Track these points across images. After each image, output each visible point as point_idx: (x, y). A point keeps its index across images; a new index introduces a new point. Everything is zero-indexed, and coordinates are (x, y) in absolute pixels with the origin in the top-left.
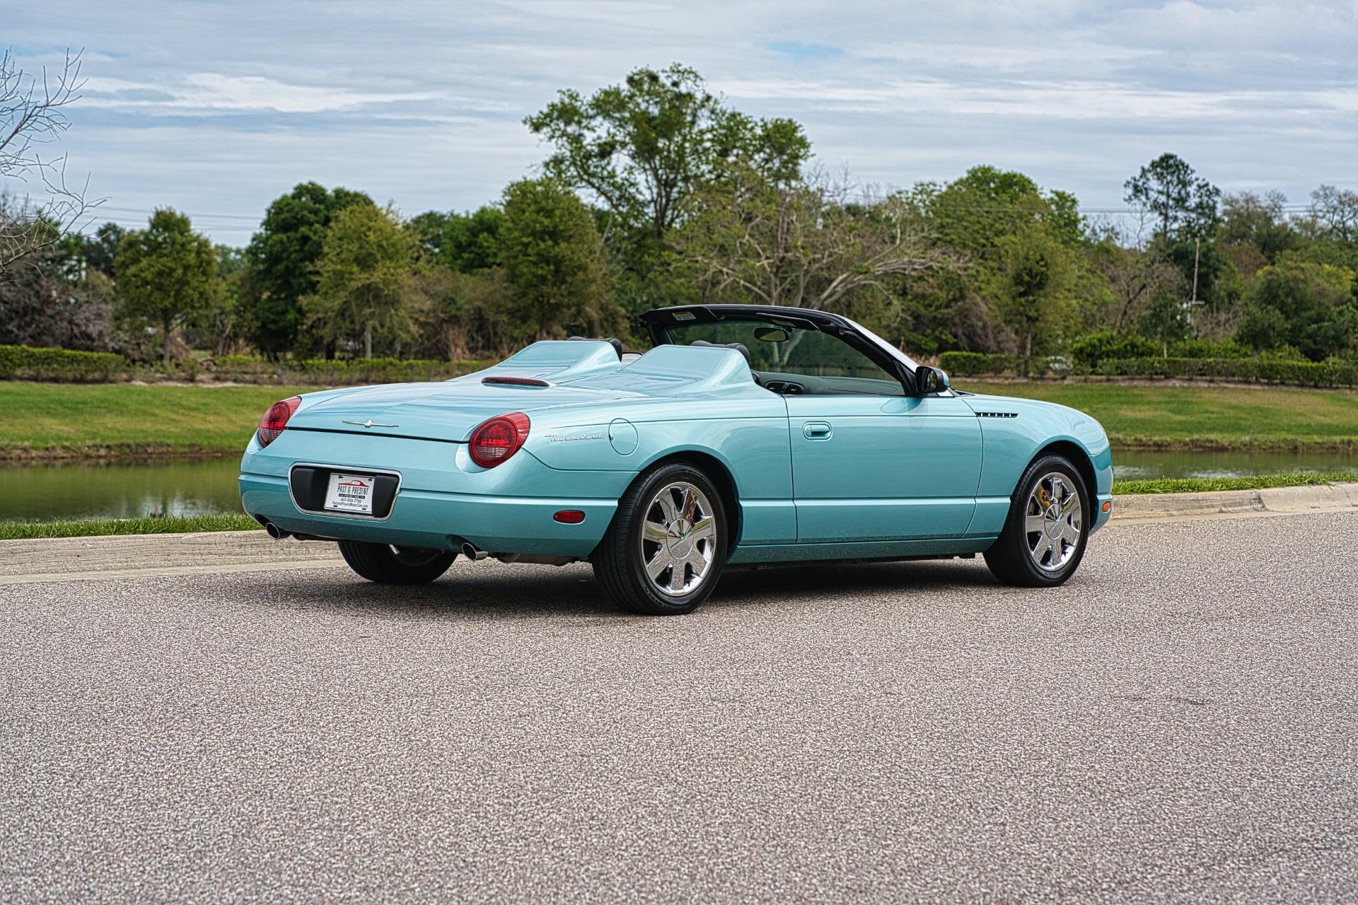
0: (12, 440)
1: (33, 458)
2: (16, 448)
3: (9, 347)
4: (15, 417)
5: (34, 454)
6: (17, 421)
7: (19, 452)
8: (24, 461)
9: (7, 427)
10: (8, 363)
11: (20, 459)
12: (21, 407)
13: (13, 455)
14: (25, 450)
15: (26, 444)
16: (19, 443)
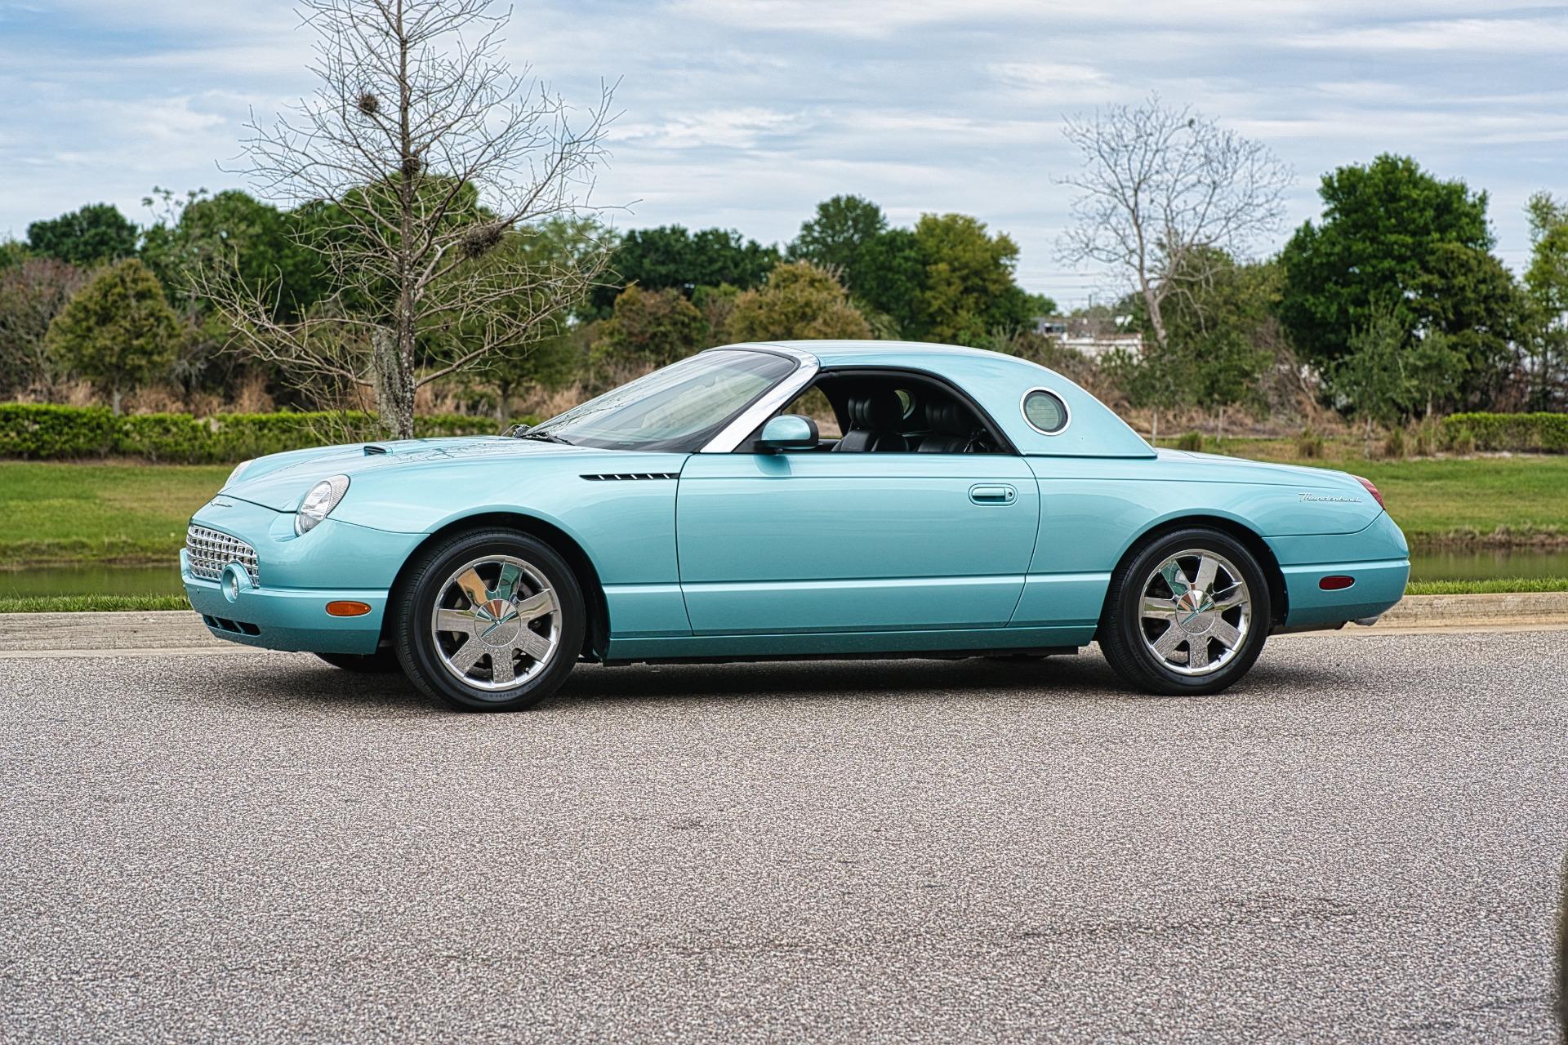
0: (1535, 523)
1: (1557, 545)
2: (1539, 532)
3: (1561, 415)
4: (1552, 496)
5: (1560, 539)
6: (1553, 501)
7: (1542, 537)
8: (1549, 548)
9: (1540, 508)
10: (1558, 434)
11: (1543, 545)
12: (1562, 486)
13: (1534, 541)
14: (1550, 535)
15: (1552, 528)
16: (1543, 527)
